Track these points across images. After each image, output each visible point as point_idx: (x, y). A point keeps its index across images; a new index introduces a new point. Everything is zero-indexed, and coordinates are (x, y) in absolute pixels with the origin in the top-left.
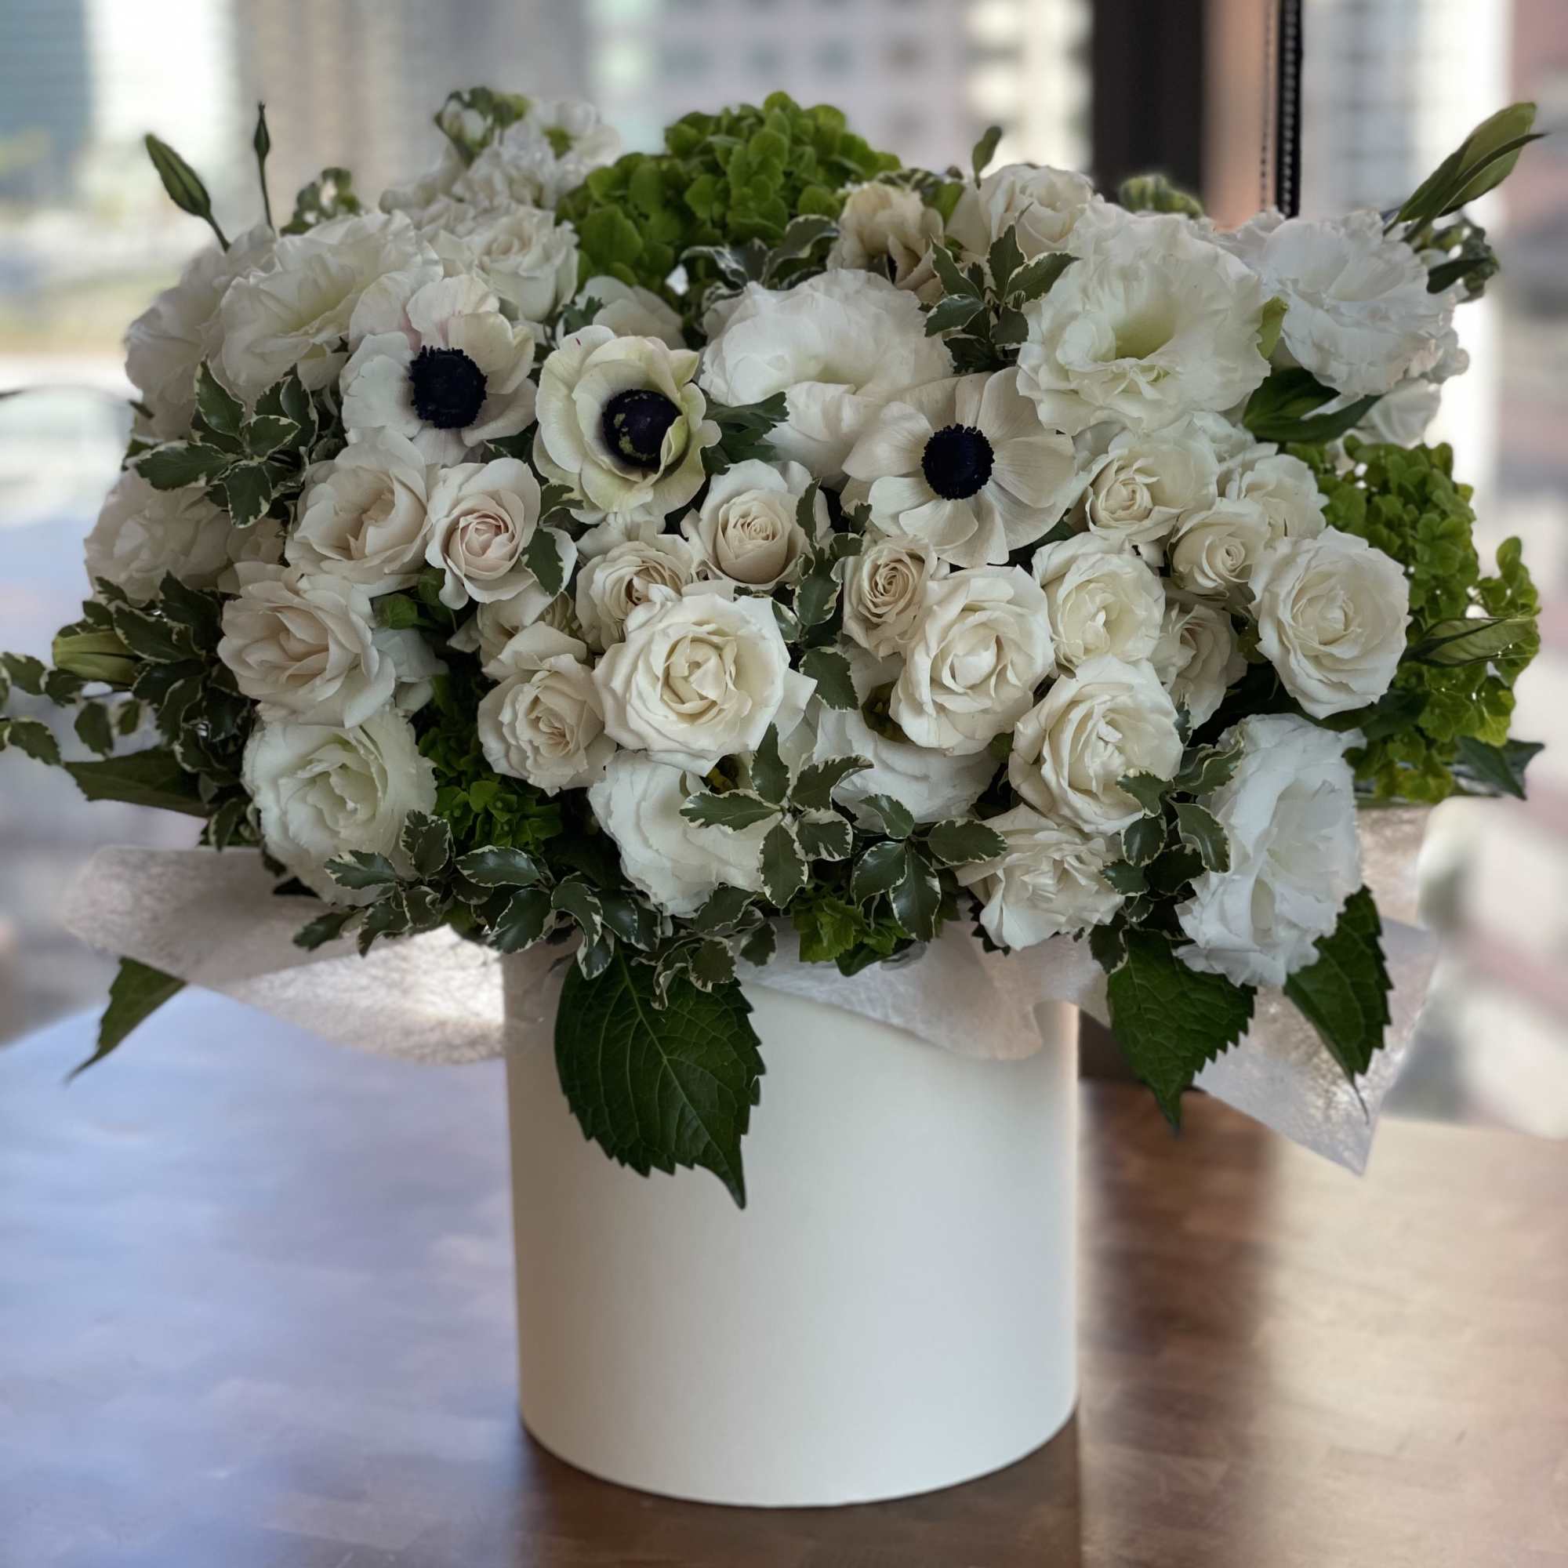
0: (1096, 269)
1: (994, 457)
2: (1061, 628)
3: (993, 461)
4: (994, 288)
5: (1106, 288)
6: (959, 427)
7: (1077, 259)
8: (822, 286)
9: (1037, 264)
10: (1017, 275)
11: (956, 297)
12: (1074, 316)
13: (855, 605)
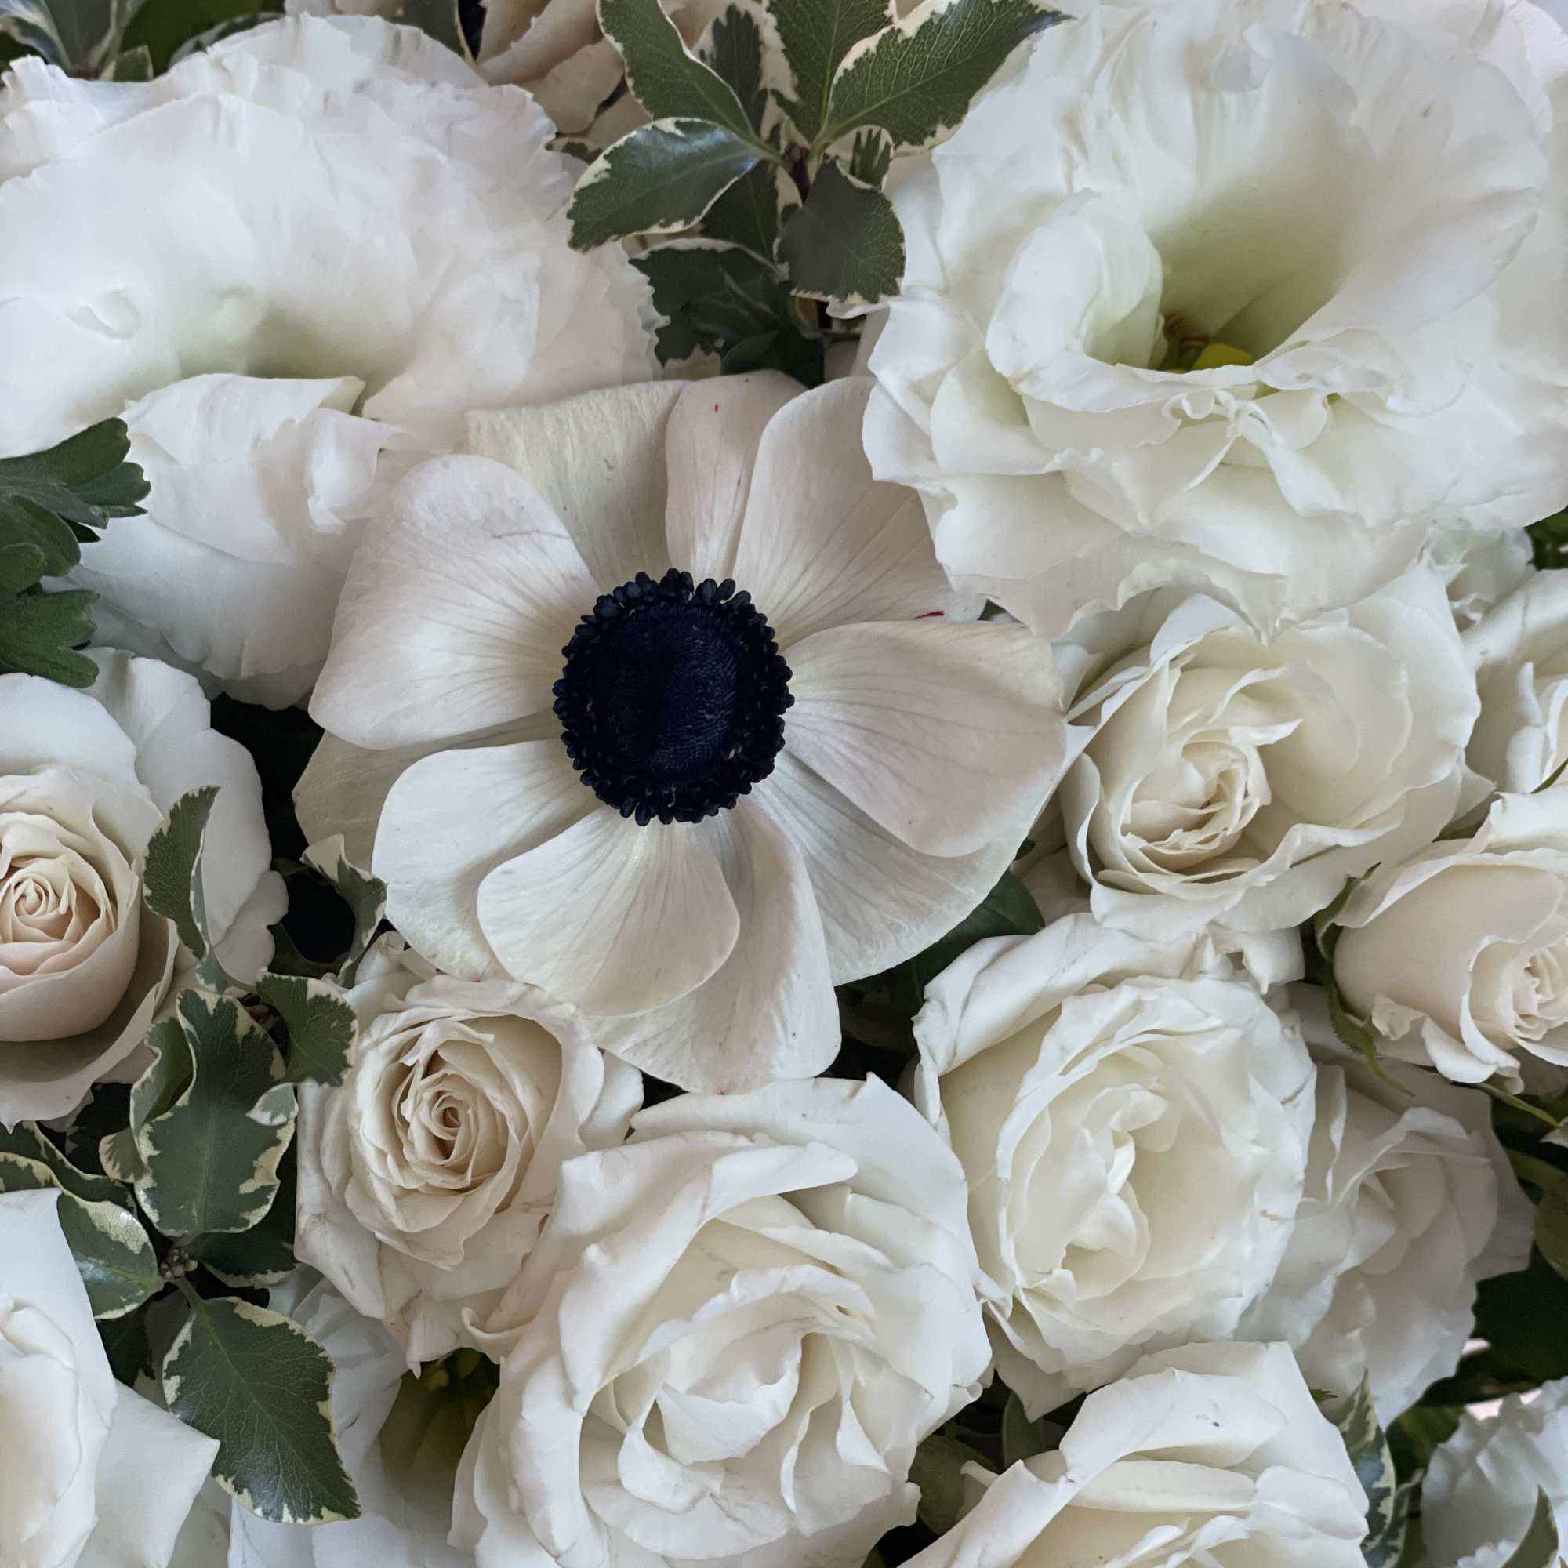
0: (1108, 51)
1: (793, 686)
2: (1007, 1251)
3: (790, 701)
4: (791, 96)
5: (1139, 114)
6: (678, 580)
7: (1056, 17)
8: (252, 72)
9: (925, 28)
10: (858, 62)
11: (668, 124)
12: (1041, 206)
13: (334, 1181)
